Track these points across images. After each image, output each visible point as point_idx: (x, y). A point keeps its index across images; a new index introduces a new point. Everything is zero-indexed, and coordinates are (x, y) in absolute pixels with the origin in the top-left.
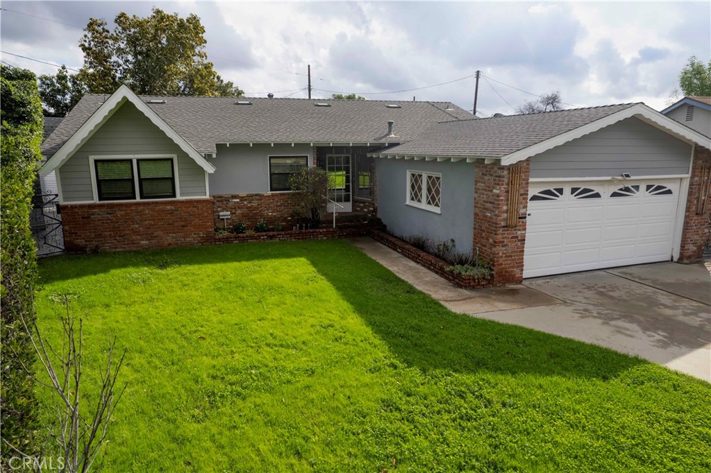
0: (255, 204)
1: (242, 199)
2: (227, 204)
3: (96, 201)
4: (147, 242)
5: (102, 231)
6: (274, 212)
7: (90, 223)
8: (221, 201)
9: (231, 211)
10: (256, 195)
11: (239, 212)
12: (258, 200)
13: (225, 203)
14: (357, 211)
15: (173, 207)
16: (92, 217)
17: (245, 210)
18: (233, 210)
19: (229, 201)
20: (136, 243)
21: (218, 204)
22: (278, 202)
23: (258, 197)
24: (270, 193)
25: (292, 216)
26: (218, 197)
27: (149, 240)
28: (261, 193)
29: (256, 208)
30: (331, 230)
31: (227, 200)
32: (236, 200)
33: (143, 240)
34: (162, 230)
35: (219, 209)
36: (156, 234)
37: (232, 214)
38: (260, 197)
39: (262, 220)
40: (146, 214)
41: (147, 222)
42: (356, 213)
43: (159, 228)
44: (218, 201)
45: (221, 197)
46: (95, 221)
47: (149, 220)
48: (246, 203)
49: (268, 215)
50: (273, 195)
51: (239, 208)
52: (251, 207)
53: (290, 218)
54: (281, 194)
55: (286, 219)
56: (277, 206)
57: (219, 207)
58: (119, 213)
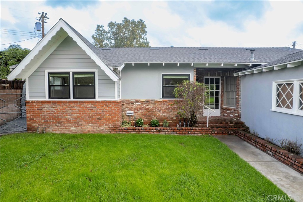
0: (151, 106)
1: (143, 103)
2: (132, 106)
3: (47, 99)
4: (75, 128)
5: (48, 119)
6: (164, 113)
7: (42, 113)
8: (129, 104)
9: (134, 111)
10: (152, 100)
11: (140, 111)
12: (153, 104)
13: (131, 105)
14: (224, 116)
15: (92, 106)
16: (43, 109)
17: (144, 111)
18: (136, 110)
19: (133, 104)
20: (68, 129)
21: (126, 105)
22: (167, 106)
23: (153, 102)
24: (162, 99)
25: (176, 117)
26: (126, 101)
27: (76, 127)
28: (155, 99)
29: (152, 110)
30: (205, 128)
31: (132, 103)
32: (138, 103)
33: (72, 127)
34: (85, 121)
35: (127, 109)
36: (80, 123)
37: (135, 113)
38: (155, 102)
39: (155, 118)
40: (75, 109)
41: (76, 115)
42: (224, 117)
43: (83, 119)
44: (126, 104)
45: (128, 101)
46: (44, 112)
47: (77, 113)
48: (144, 105)
49: (160, 115)
50: (163, 101)
51: (140, 109)
52: (148, 109)
53: (175, 118)
54: (170, 101)
55: (172, 118)
56: (166, 109)
57: (127, 108)
58: (59, 108)
